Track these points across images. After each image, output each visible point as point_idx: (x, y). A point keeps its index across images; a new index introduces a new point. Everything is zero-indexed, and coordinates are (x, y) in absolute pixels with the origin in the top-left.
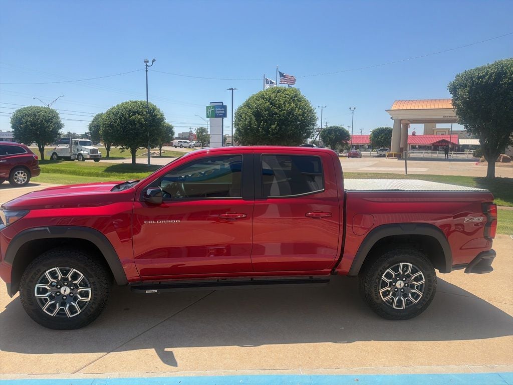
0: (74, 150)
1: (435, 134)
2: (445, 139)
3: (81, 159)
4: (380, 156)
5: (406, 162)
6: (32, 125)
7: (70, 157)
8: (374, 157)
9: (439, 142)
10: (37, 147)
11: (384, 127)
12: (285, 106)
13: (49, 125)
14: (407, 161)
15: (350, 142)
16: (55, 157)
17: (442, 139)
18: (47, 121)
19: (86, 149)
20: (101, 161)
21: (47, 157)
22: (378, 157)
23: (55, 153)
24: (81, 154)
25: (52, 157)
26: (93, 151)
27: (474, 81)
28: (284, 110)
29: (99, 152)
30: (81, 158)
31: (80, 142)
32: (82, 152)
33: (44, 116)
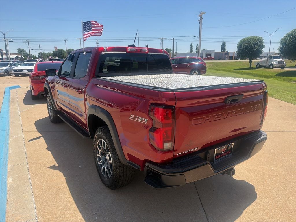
0: (269, 62)
3: (271, 68)
6: (246, 48)
7: (266, 66)
10: (249, 60)
13: (255, 47)
16: (258, 66)
18: (255, 45)
19: (276, 61)
20: (285, 69)
21: (254, 66)
23: (258, 64)
24: (272, 64)
25: (257, 66)
26: (280, 62)
29: (284, 63)
30: (272, 66)
31: (273, 56)
32: (273, 63)
33: (254, 42)
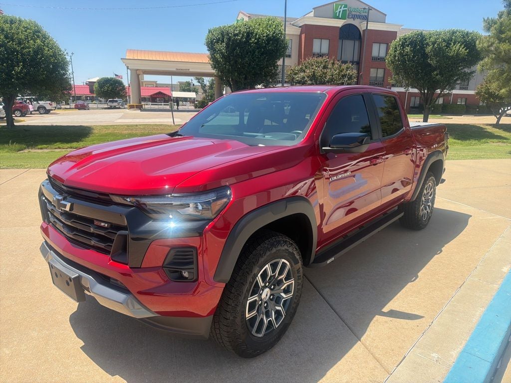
1: (144, 86)
2: (161, 91)
4: (111, 108)
5: (172, 113)
8: (106, 108)
9: (156, 94)
11: (109, 77)
12: (28, 42)
14: (174, 113)
15: (73, 93)
17: (158, 91)
22: (108, 108)
27: (230, 37)
28: (29, 48)
